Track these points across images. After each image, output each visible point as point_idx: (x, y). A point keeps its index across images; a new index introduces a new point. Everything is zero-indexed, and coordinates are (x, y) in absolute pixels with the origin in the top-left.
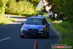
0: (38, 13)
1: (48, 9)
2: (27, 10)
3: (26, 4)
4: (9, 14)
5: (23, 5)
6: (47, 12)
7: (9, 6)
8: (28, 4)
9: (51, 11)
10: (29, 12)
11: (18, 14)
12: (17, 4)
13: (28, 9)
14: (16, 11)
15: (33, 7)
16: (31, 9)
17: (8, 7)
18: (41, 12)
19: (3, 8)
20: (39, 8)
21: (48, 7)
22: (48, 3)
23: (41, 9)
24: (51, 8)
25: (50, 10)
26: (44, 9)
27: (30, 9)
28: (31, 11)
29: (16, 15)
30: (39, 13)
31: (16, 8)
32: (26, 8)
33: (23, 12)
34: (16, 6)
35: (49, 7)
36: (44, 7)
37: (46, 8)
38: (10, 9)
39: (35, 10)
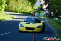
1: (45, 7)
2: (25, 8)
3: (24, 2)
4: (8, 11)
5: (21, 3)
6: (44, 10)
7: (9, 4)
8: (26, 3)
9: (48, 9)
10: (27, 10)
11: (17, 12)
12: (16, 2)
13: (26, 7)
14: (15, 9)
15: (31, 5)
16: (29, 7)
18: (38, 10)
19: (3, 6)
20: (37, 6)
22: (45, 2)
24: (47, 7)
25: (46, 8)
26: (41, 7)
27: (28, 7)
29: (15, 12)
31: (15, 6)
33: (22, 10)
34: (15, 4)
35: (46, 5)
36: (41, 5)
38: (10, 7)
39: (32, 8)
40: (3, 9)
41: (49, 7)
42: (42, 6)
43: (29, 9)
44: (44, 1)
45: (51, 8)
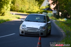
0: (42, 11)
1: (52, 7)
2: (31, 8)
3: (31, 2)
4: (14, 11)
5: (28, 3)
6: (52, 10)
7: (14, 3)
8: (33, 2)
9: (56, 9)
10: (33, 9)
11: (23, 12)
12: (23, 2)
13: (32, 7)
14: (21, 9)
15: (38, 5)
16: (36, 6)
17: (14, 5)
18: (46, 10)
19: (9, 6)
20: (44, 6)
21: (52, 5)
23: (46, 7)
24: (56, 6)
25: (54, 8)
26: (48, 7)
27: (35, 6)
28: (36, 9)
29: (21, 12)
30: (44, 11)
31: (22, 6)
32: (31, 6)
33: (28, 9)
34: (21, 4)
35: (54, 5)
36: (49, 5)
37: (51, 6)
38: (16, 6)
39: (39, 8)
40: (9, 9)
42: (50, 6)
44: (52, 0)
45: (59, 8)
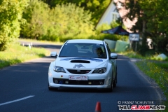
0: (103, 35)
1: (128, 24)
2: (75, 28)
3: (72, 13)
4: (31, 37)
5: (65, 15)
6: (128, 34)
7: (31, 18)
8: (79, 14)
9: (137, 31)
10: (80, 32)
11: (53, 39)
12: (51, 13)
13: (77, 26)
14: (49, 31)
15: (91, 20)
16: (87, 24)
17: (29, 22)
18: (111, 33)
19: (16, 24)
20: (107, 22)
21: (128, 20)
22: (128, 11)
25: (134, 29)
26: (118, 25)
27: (83, 25)
29: (48, 40)
30: (107, 35)
31: (49, 24)
32: (74, 23)
33: (66, 33)
34: (49, 19)
35: (131, 20)
36: (120, 20)
37: (125, 23)
38: (34, 26)
39: (95, 29)
40: (17, 33)
41: (142, 24)
42: (122, 22)
43: (87, 31)
44: (127, 9)
45: (146, 28)
